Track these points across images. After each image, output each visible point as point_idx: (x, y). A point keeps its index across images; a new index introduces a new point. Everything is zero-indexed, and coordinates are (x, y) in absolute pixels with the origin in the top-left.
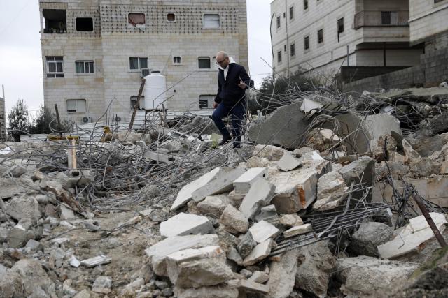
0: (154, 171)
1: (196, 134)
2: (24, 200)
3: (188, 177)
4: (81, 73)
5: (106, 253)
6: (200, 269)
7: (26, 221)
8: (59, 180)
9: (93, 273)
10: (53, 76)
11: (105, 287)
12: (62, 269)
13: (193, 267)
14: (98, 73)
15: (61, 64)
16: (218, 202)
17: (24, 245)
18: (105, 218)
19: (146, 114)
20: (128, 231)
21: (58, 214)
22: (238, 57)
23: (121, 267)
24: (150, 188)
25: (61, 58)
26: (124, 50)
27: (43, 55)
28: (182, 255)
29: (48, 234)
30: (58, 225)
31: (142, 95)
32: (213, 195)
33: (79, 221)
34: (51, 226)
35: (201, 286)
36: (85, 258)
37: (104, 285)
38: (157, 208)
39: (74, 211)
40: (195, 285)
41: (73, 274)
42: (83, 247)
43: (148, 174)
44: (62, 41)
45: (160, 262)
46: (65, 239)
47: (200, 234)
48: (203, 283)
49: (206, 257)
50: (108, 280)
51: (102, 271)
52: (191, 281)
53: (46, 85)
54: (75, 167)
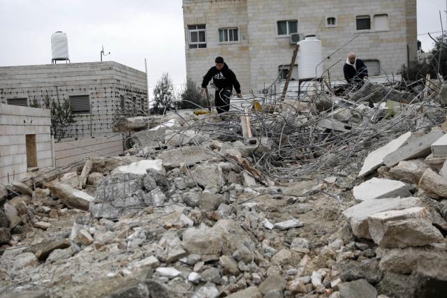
0: (329, 141)
1: (366, 103)
2: (208, 166)
3: (368, 146)
4: (224, 42)
5: (297, 218)
6: (407, 229)
7: (212, 187)
8: (237, 148)
9: (289, 235)
10: (195, 46)
11: (304, 247)
12: (257, 230)
13: (400, 225)
14: (243, 41)
15: (204, 32)
16: (413, 167)
17: (216, 208)
18: (287, 186)
19: (300, 84)
20: (315, 197)
21: (241, 181)
22: (404, 13)
23: (315, 231)
24: (328, 156)
25: (203, 26)
26: (271, 14)
27: (185, 24)
28: (386, 215)
29: (234, 200)
30: (243, 191)
31: (295, 63)
32: (407, 160)
33: (263, 188)
34: (237, 192)
35: (408, 247)
36: (277, 222)
37: (302, 246)
38: (341, 175)
39: (256, 179)
40: (401, 245)
41: (269, 236)
42: (273, 211)
43: (324, 143)
44: (204, 7)
45: (359, 223)
46: (255, 204)
47: (399, 197)
48: (410, 243)
49: (413, 216)
50: (305, 241)
51: (297, 233)
52: (396, 241)
53: (188, 56)
54: (250, 136)
